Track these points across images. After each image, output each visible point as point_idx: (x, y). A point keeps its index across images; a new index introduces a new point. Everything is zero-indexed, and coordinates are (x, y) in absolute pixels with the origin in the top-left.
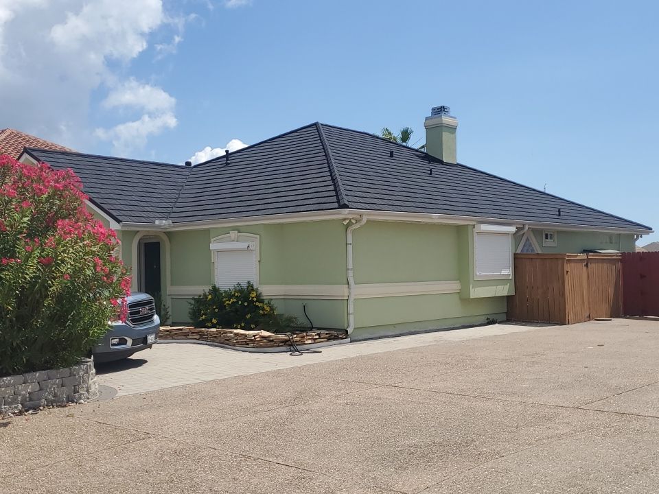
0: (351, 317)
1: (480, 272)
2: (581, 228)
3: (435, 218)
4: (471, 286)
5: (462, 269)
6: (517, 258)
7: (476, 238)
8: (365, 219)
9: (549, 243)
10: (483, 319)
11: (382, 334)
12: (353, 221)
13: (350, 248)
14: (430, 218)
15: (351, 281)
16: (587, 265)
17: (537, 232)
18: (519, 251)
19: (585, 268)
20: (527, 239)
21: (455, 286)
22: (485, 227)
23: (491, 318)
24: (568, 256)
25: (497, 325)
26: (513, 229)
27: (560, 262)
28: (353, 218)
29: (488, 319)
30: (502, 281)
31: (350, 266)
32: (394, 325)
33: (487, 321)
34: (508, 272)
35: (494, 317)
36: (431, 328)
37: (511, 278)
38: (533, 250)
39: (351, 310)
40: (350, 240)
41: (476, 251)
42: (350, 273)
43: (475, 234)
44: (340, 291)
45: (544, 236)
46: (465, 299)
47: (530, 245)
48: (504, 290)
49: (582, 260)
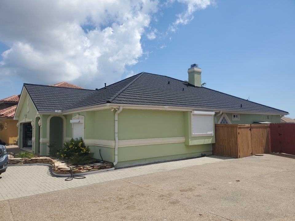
0: (116, 157)
1: (194, 133)
2: (250, 112)
3: (167, 108)
4: (190, 140)
5: (185, 131)
6: (216, 126)
7: (192, 117)
8: (121, 109)
9: (236, 119)
10: (199, 154)
11: (137, 163)
12: (117, 109)
13: (116, 123)
14: (164, 108)
15: (117, 139)
16: (250, 130)
17: (229, 115)
18: (219, 123)
19: (250, 131)
20: (224, 118)
21: (182, 139)
22: (196, 112)
23: (203, 154)
24: (239, 126)
25: (205, 157)
26: (213, 113)
27: (235, 128)
28: (116, 108)
29: (202, 154)
30: (208, 137)
31: (116, 131)
32: (145, 159)
33: (201, 155)
34: (211, 132)
35: (205, 153)
36: (167, 160)
37: (213, 135)
38: (227, 122)
39: (116, 153)
40: (116, 118)
41: (192, 123)
42: (116, 135)
43: (192, 115)
44: (111, 144)
45: (233, 116)
46: (187, 146)
47: (225, 120)
48: (209, 141)
49: (247, 127)
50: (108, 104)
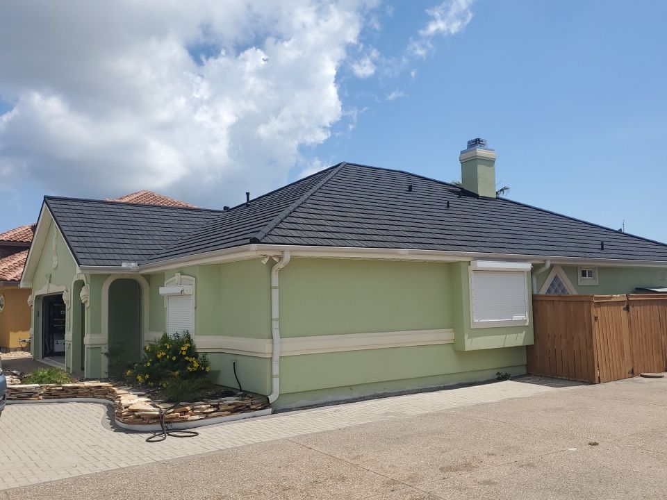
0: (276, 382)
1: (478, 320)
2: (628, 263)
3: (404, 254)
4: (466, 337)
5: (455, 315)
6: (536, 301)
7: (473, 278)
8: (287, 257)
9: (587, 281)
10: (493, 374)
11: (330, 398)
12: (276, 259)
13: (275, 293)
14: (397, 254)
15: (276, 333)
16: (627, 309)
17: (570, 270)
18: (543, 291)
19: (625, 312)
20: (556, 278)
21: (446, 336)
22: (481, 264)
23: (503, 372)
24: (597, 298)
25: (508, 382)
26: (527, 266)
27: (586, 305)
28: (275, 256)
29: (498, 374)
30: (516, 328)
31: (275, 315)
32: (351, 387)
33: (496, 377)
34: (523, 317)
35: (508, 371)
36: (408, 388)
37: (527, 324)
38: (564, 290)
39: (276, 371)
40: (275, 282)
41: (473, 293)
42: (275, 325)
43: (471, 273)
44: (262, 346)
45: (580, 274)
46: (461, 353)
47: (560, 285)
48: (518, 340)
49: (619, 303)
50: (254, 246)
